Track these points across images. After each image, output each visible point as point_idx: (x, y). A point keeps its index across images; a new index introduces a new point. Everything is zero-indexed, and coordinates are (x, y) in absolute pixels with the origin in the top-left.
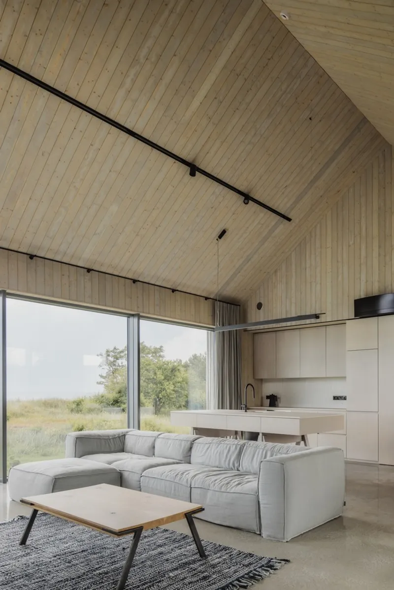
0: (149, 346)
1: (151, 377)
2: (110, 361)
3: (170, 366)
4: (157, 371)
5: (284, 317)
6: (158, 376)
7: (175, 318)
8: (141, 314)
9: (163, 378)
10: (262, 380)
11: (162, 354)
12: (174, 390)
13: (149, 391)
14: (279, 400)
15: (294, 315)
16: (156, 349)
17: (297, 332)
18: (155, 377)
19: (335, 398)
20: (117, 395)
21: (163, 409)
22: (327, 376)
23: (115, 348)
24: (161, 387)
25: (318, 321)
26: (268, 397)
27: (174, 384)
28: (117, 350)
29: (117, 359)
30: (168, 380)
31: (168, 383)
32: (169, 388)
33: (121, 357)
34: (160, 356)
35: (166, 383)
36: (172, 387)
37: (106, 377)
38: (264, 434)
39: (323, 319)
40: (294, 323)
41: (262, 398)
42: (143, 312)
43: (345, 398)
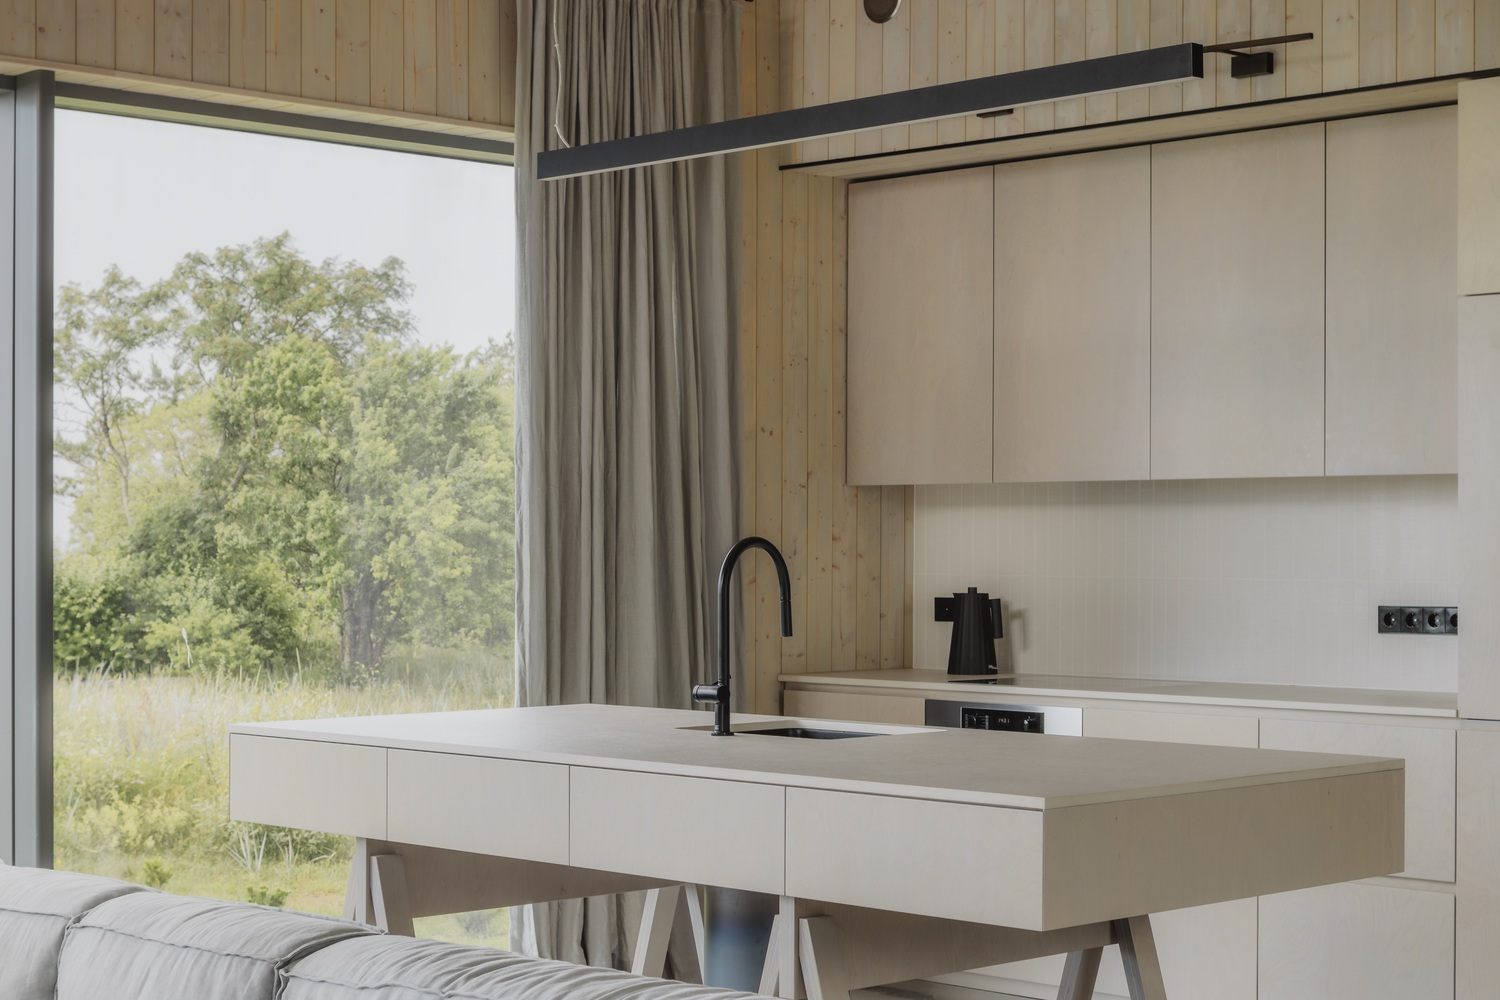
0: (316, 263)
1: (324, 456)
2: (85, 355)
3: (443, 381)
4: (354, 415)
5: (1039, 60)
6: (363, 446)
7: (300, 96)
8: (63, 75)
9: (392, 455)
10: (904, 496)
11: (393, 305)
12: (459, 536)
13: (311, 537)
14: (1015, 629)
15: (1101, 47)
16: (359, 276)
17: (1135, 166)
18: (345, 454)
19: (1397, 620)
20: (129, 566)
21: (396, 650)
22: (1337, 469)
23: (114, 279)
24: (381, 511)
25: (1262, 86)
26: (945, 609)
27: (458, 496)
28: (125, 285)
29: (130, 344)
30: (425, 471)
31: (421, 489)
32: (426, 522)
33: (151, 332)
34: (384, 318)
35: (411, 489)
36: (446, 520)
37: (84, 449)
38: (813, 911)
39: (1296, 74)
40: (1102, 104)
41: (907, 611)
42: (76, 63)
43: (1452, 624)
